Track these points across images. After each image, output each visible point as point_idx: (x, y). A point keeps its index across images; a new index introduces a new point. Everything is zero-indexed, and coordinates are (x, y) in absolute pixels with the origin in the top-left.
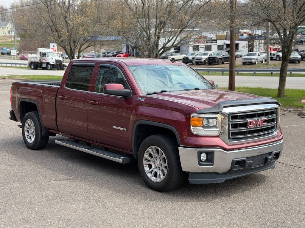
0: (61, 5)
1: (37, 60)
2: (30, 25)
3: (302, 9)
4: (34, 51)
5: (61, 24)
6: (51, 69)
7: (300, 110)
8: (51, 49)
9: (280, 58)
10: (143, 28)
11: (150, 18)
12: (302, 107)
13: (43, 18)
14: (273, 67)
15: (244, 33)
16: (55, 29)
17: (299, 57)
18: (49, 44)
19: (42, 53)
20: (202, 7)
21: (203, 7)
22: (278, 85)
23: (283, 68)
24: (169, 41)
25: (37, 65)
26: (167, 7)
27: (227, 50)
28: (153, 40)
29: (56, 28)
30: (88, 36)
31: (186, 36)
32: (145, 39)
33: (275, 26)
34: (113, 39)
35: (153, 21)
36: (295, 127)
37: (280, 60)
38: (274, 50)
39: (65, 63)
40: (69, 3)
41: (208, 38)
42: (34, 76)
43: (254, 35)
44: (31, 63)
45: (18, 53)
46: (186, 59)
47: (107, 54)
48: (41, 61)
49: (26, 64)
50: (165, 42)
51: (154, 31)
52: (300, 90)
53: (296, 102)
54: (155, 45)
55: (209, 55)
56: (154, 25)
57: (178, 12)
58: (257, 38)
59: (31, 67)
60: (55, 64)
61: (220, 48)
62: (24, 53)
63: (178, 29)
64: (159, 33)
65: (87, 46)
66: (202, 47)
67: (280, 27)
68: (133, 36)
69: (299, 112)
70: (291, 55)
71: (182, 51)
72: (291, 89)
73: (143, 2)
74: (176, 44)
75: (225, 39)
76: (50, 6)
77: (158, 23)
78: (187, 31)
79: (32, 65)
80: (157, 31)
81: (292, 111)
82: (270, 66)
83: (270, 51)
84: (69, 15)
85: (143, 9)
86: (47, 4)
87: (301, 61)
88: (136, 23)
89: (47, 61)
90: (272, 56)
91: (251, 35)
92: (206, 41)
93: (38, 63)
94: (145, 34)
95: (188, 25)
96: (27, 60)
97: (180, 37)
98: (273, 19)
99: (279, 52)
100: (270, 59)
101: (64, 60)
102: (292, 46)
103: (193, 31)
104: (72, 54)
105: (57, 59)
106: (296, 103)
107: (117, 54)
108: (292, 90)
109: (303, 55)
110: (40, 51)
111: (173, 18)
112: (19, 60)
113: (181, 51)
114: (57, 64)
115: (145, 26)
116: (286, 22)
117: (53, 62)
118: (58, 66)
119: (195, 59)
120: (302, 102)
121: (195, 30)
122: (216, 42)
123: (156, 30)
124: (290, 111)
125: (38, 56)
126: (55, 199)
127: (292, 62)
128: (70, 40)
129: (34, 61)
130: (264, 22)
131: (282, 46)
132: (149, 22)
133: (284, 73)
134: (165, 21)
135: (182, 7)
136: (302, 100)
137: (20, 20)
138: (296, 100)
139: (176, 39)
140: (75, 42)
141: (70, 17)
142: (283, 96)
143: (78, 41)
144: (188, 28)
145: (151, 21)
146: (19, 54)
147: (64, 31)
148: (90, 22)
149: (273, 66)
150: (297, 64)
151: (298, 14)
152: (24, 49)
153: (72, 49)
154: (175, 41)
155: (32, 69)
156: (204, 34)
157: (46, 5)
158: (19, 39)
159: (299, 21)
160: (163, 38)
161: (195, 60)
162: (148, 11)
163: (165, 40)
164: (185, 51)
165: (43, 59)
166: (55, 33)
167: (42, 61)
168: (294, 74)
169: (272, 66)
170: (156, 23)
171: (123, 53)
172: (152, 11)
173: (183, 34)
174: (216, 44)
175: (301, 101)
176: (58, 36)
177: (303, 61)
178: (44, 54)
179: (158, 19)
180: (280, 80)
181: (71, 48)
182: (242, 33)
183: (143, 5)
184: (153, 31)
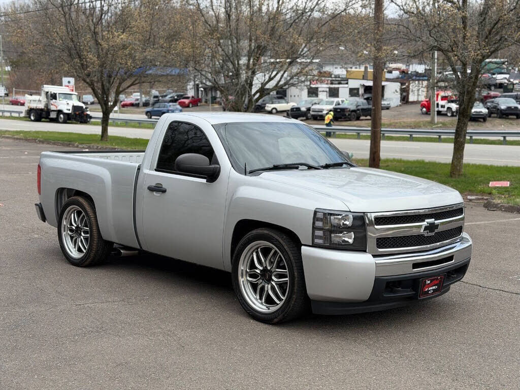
0: (88, 12)
1: (41, 106)
2: (34, 46)
3: (494, 32)
4: (34, 90)
5: (88, 44)
6: (65, 122)
7: (487, 199)
8: (63, 87)
9: (453, 112)
10: (227, 56)
11: (240, 40)
12: (490, 194)
13: (56, 33)
14: (441, 127)
15: (394, 68)
16: (77, 53)
17: (485, 111)
18: (61, 79)
19: (50, 93)
20: (327, 23)
21: (329, 23)
22: (451, 157)
23: (460, 128)
24: (271, 79)
25: (41, 113)
26: (267, 21)
27: (365, 97)
28: (243, 76)
29: (79, 52)
30: (134, 67)
31: (299, 71)
32: (231, 74)
33: (449, 59)
34: (175, 72)
35: (245, 43)
36: (479, 225)
37: (452, 116)
38: (444, 98)
39: (90, 111)
40: (102, 10)
41: (333, 76)
42: (37, 132)
43: (411, 73)
44: (30, 111)
45: (7, 92)
46: (296, 110)
47: (160, 98)
48: (47, 107)
49: (22, 112)
50: (265, 80)
51: (246, 62)
52: (487, 166)
53: (481, 185)
54: (247, 84)
55: (336, 105)
56: (245, 52)
57: (287, 30)
58: (414, 78)
59: (30, 117)
60: (73, 113)
61: (353, 92)
62: (17, 93)
63: (287, 58)
64: (254, 65)
65: (131, 83)
66: (323, 91)
67: (457, 61)
68: (211, 68)
69: (486, 202)
70: (473, 108)
71: (289, 96)
72: (472, 165)
73: (228, 12)
74: (282, 85)
75: (362, 78)
76: (70, 14)
77: (253, 48)
78: (301, 63)
79: (32, 115)
80: (252, 61)
81: (473, 200)
82: (437, 126)
83: (437, 100)
84: (102, 30)
85: (228, 23)
86: (63, 10)
87: (488, 119)
88: (217, 47)
89: (59, 108)
90: (441, 109)
91: (406, 72)
92: (329, 82)
93: (42, 110)
94: (231, 67)
95: (304, 52)
96: (23, 104)
97: (290, 72)
98: (445, 46)
99: (452, 102)
100: (436, 114)
101: (88, 106)
102: (475, 93)
103: (311, 63)
104: (105, 96)
105: (75, 105)
106: (480, 187)
107: (178, 98)
108: (474, 165)
109: (492, 108)
110: (47, 90)
111: (278, 40)
112: (8, 104)
113: (287, 96)
114: (75, 113)
115: (230, 52)
116: (467, 52)
117: (69, 110)
118: (78, 116)
119: (311, 110)
120: (490, 186)
121: (314, 61)
122: (347, 83)
123: (249, 60)
124: (471, 200)
125: (43, 98)
126: (97, 331)
127: (472, 119)
128: (102, 72)
129: (36, 107)
130: (429, 51)
131: (460, 92)
132: (237, 47)
133: (461, 137)
134: (266, 45)
135: (294, 22)
136: (491, 183)
137: (17, 36)
138: (481, 182)
139: (282, 76)
140: (110, 76)
141: (102, 33)
142: (459, 175)
143: (116, 75)
144: (303, 59)
145: (241, 44)
146: (9, 95)
147: (91, 57)
148: (138, 43)
149: (441, 125)
150: (481, 123)
151: (487, 40)
152: (18, 86)
153: (106, 88)
154: (281, 78)
155: (32, 121)
156: (327, 69)
157: (62, 13)
158: (8, 68)
159: (488, 51)
160: (261, 74)
161: (311, 112)
162: (235, 28)
163: (263, 77)
164: (295, 96)
165: (52, 105)
166: (76, 60)
167: (49, 107)
168: (476, 140)
169: (439, 125)
170: (248, 48)
171: (188, 98)
172: (243, 27)
173: (294, 68)
174: (346, 86)
175: (489, 183)
176: (82, 65)
177: (490, 119)
178: (54, 96)
179: (253, 41)
180: (455, 148)
181: (103, 85)
182: (391, 69)
183: (228, 18)
184: (243, 61)
